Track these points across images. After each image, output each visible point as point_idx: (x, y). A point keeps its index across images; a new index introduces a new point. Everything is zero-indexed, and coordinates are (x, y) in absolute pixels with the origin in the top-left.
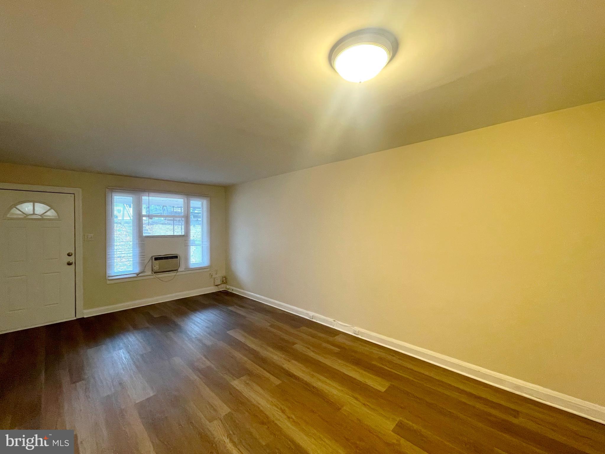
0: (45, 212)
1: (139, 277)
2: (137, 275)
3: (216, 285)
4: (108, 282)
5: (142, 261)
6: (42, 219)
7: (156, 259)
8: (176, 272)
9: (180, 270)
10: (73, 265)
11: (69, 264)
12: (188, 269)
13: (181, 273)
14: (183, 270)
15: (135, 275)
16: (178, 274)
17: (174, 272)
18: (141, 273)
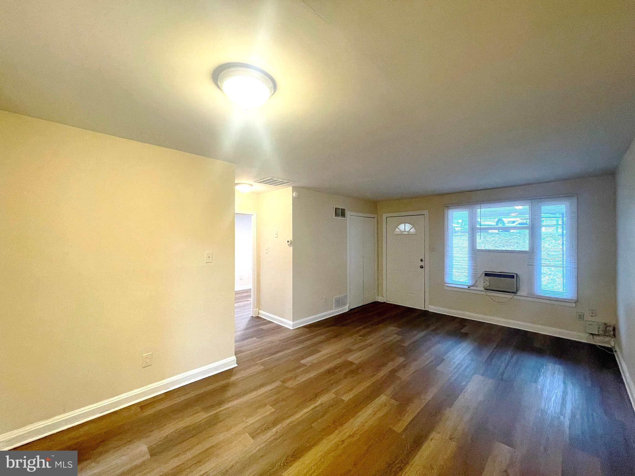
0: (410, 230)
1: (470, 289)
2: (469, 287)
3: (592, 334)
4: (446, 288)
5: (474, 274)
6: (409, 234)
7: (486, 275)
8: (513, 295)
9: (519, 293)
10: (423, 269)
11: (422, 267)
12: (532, 295)
13: (522, 298)
14: (525, 294)
15: (467, 287)
16: (515, 297)
17: (511, 295)
18: (472, 286)
